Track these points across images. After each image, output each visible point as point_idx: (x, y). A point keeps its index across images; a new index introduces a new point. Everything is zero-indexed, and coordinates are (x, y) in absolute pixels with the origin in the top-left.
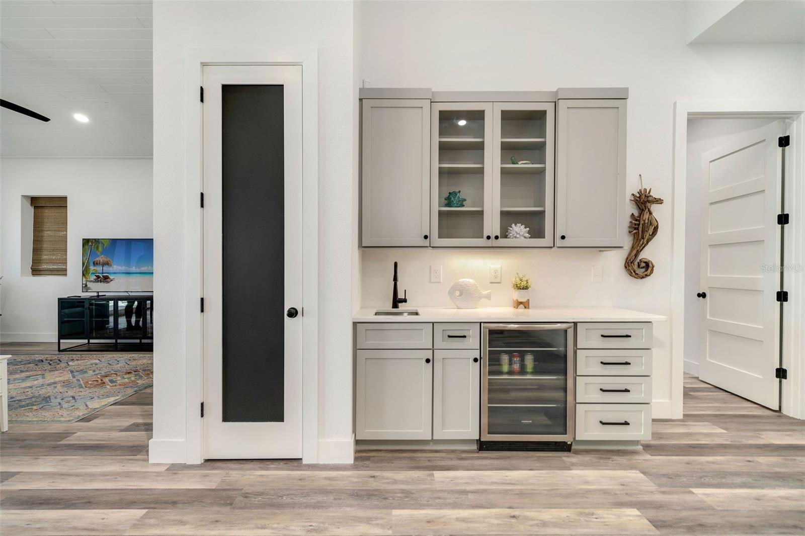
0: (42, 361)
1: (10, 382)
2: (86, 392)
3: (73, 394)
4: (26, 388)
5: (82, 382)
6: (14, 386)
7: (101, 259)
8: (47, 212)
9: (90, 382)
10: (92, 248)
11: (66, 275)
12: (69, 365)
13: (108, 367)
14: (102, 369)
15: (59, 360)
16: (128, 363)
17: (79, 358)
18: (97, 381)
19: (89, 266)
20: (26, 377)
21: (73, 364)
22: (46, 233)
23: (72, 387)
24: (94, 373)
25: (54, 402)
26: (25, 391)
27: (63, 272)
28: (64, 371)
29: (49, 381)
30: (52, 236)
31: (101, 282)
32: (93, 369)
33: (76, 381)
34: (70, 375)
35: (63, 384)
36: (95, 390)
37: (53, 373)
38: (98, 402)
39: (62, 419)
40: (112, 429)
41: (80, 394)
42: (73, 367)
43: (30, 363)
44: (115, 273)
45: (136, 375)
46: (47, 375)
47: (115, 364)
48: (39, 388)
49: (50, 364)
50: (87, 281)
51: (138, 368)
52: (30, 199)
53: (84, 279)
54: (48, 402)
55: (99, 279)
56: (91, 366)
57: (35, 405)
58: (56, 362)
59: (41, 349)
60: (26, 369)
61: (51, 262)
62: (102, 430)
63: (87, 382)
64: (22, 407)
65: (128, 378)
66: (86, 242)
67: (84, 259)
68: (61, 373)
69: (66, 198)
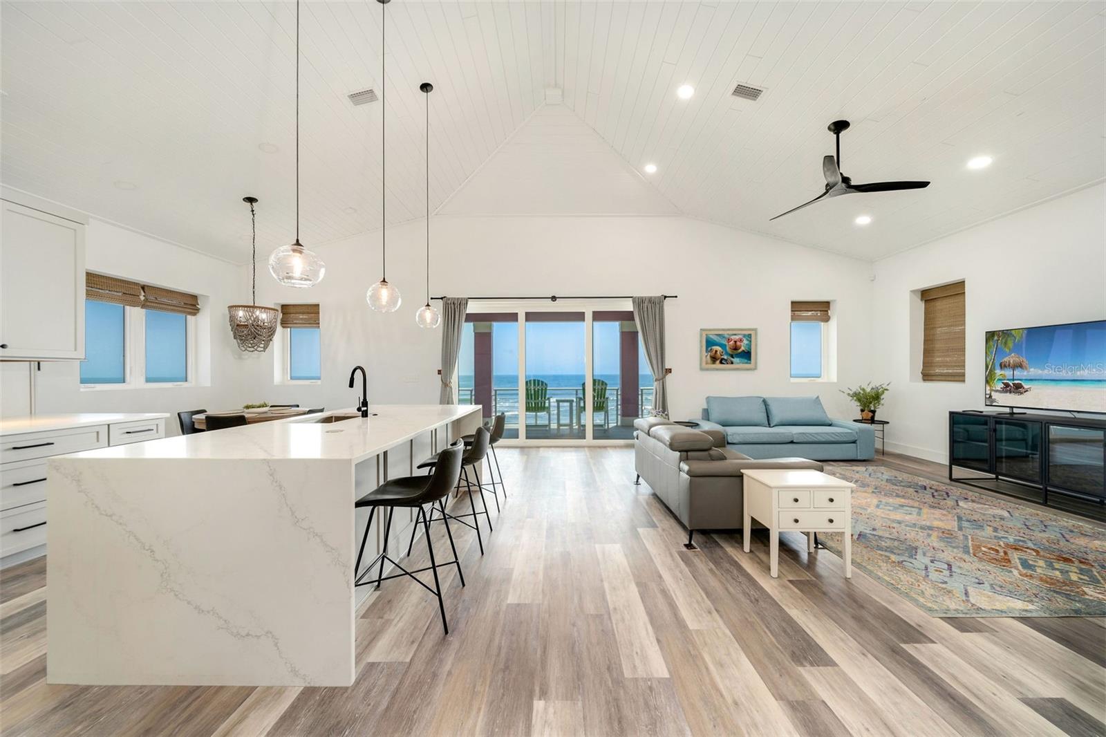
0: (925, 488)
1: (881, 506)
2: (971, 565)
3: (950, 559)
4: (893, 521)
5: (970, 543)
6: (883, 512)
7: (1011, 358)
8: (939, 305)
9: (983, 549)
10: (999, 346)
11: (964, 381)
12: (958, 505)
13: (1022, 531)
14: (1010, 531)
15: (947, 493)
16: (1066, 536)
17: (977, 499)
18: (997, 551)
19: (994, 369)
20: (900, 505)
21: (965, 506)
22: (939, 331)
23: (954, 545)
24: (995, 534)
25: (922, 560)
26: (891, 526)
27: (960, 377)
28: (949, 512)
29: (924, 523)
30: (947, 333)
31: (1010, 392)
32: (995, 525)
33: (961, 538)
34: (956, 523)
35: (941, 534)
36: (989, 568)
37: (932, 511)
38: (989, 597)
39: (922, 600)
40: (1004, 680)
41: (962, 564)
42: (964, 511)
43: (910, 487)
44: (1031, 380)
45: (1082, 571)
46: (925, 510)
47: (1037, 529)
48: (908, 528)
49: (933, 496)
50: (991, 390)
51: (1091, 557)
52: (920, 294)
53: (988, 388)
54: (911, 557)
55: (1008, 389)
56: (992, 519)
57: (895, 554)
58: (942, 495)
59: (929, 470)
60: (903, 493)
61: (944, 365)
62: (983, 668)
63: (979, 547)
64: (880, 550)
65: (1062, 571)
66: (990, 335)
67: (988, 360)
68: (944, 515)
69: (964, 282)
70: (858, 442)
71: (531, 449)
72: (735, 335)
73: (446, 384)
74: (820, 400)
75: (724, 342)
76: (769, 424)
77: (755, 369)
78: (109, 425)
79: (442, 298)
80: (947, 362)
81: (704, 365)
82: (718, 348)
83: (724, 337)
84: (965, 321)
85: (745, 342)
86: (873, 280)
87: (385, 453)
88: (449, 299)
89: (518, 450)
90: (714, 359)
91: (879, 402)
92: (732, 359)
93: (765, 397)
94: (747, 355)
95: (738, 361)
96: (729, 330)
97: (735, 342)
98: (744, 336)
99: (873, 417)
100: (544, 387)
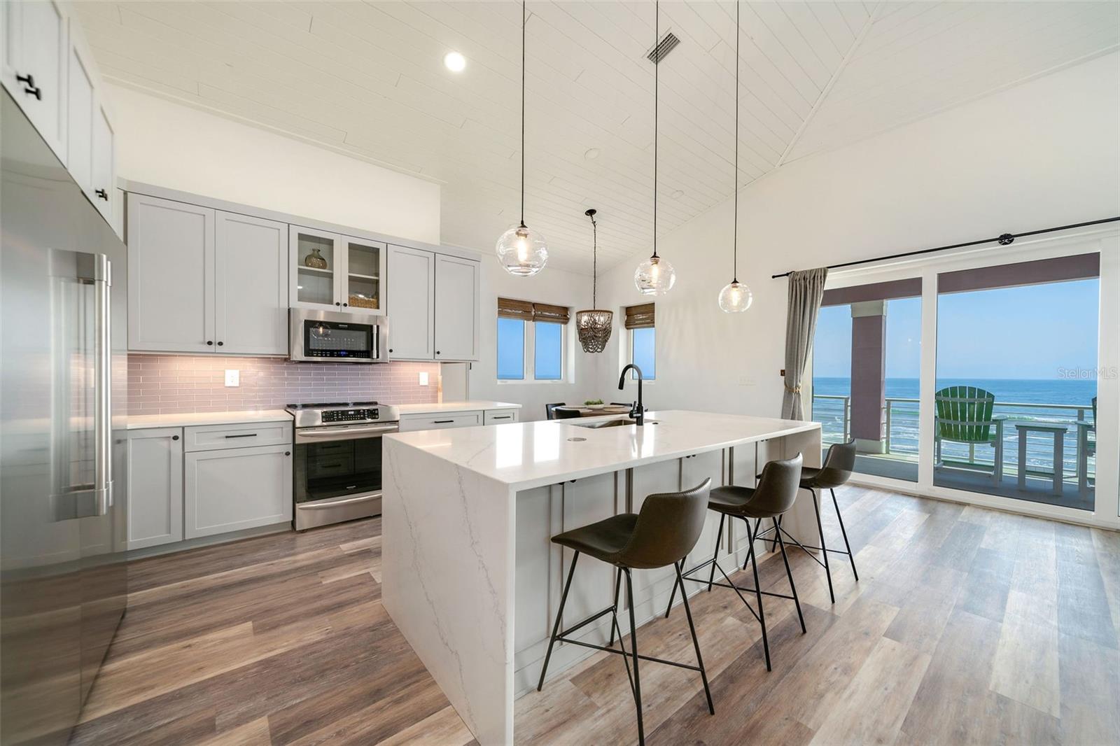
71: (942, 505)
73: (791, 389)
78: (484, 411)
79: (787, 274)
87: (629, 472)
88: (797, 274)
89: (914, 501)
100: (985, 400)
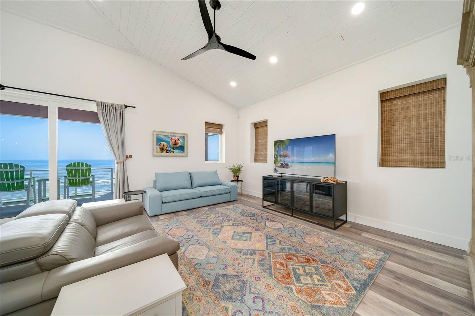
0: (254, 215)
5: (272, 262)
7: (284, 153)
8: (260, 130)
10: (279, 147)
11: (267, 162)
12: (266, 225)
13: (289, 239)
15: (262, 217)
17: (272, 218)
19: (277, 158)
22: (260, 141)
25: (248, 302)
27: (265, 161)
29: (252, 247)
30: (262, 142)
34: (265, 241)
37: (256, 234)
42: (268, 229)
43: (248, 216)
46: (253, 234)
49: (257, 221)
50: (276, 166)
52: (254, 125)
53: (275, 165)
55: (283, 166)
58: (260, 219)
60: (245, 222)
61: (261, 156)
65: (310, 276)
66: (276, 143)
67: (275, 153)
68: (261, 236)
69: (267, 121)
70: (231, 192)
72: (175, 136)
74: (217, 172)
75: (169, 140)
76: (192, 187)
77: (187, 156)
80: (262, 154)
81: (155, 154)
82: (165, 144)
83: (168, 137)
84: (267, 137)
85: (181, 141)
86: (238, 117)
90: (162, 150)
91: (240, 172)
92: (174, 150)
93: (190, 172)
94: (182, 148)
95: (177, 152)
96: (171, 133)
97: (175, 140)
98: (181, 137)
99: (238, 179)
100: (20, 169)
